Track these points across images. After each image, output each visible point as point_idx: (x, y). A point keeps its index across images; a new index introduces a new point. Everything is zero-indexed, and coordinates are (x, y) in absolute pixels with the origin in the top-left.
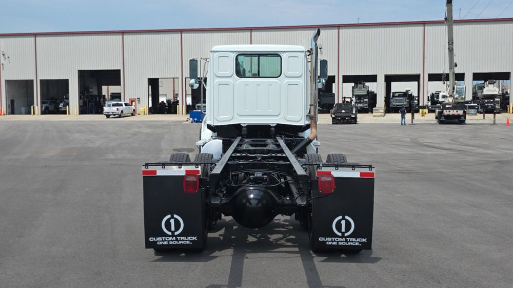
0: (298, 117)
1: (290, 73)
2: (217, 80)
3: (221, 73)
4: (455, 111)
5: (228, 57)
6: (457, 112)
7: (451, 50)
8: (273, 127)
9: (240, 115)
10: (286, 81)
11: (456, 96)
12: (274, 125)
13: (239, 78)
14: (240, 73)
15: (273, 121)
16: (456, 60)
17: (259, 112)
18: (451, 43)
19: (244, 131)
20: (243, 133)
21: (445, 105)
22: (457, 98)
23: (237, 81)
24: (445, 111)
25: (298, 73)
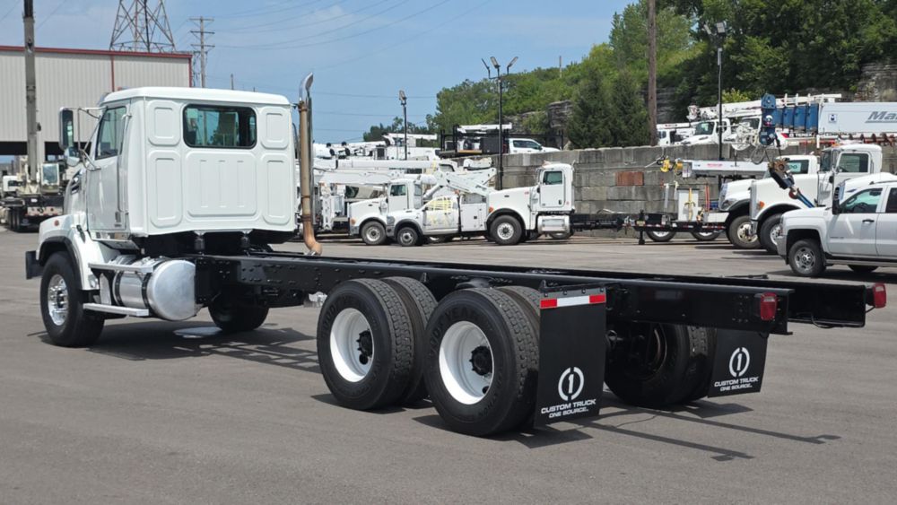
0: (283, 217)
1: (270, 142)
2: (153, 151)
3: (159, 138)
4: (49, 208)
5: (170, 109)
6: (52, 210)
7: (31, 100)
8: (247, 235)
9: (192, 216)
10: (264, 156)
11: (45, 182)
12: (248, 232)
13: (189, 148)
14: (190, 138)
15: (245, 225)
16: (39, 119)
17: (223, 209)
18: (31, 87)
19: (200, 244)
20: (197, 247)
21: (30, 199)
22: (46, 186)
23: (187, 153)
24: (29, 209)
25: (279, 143)
